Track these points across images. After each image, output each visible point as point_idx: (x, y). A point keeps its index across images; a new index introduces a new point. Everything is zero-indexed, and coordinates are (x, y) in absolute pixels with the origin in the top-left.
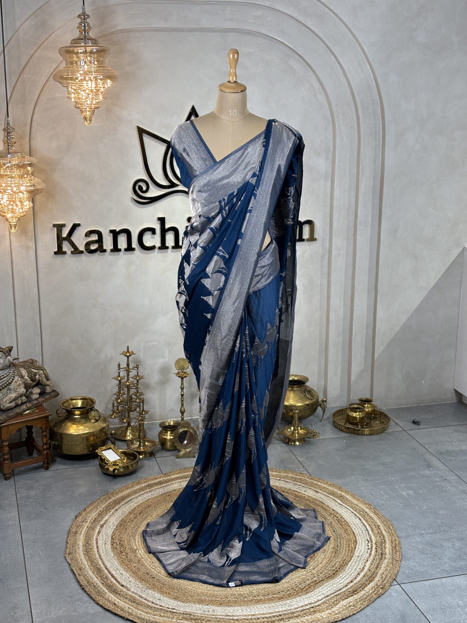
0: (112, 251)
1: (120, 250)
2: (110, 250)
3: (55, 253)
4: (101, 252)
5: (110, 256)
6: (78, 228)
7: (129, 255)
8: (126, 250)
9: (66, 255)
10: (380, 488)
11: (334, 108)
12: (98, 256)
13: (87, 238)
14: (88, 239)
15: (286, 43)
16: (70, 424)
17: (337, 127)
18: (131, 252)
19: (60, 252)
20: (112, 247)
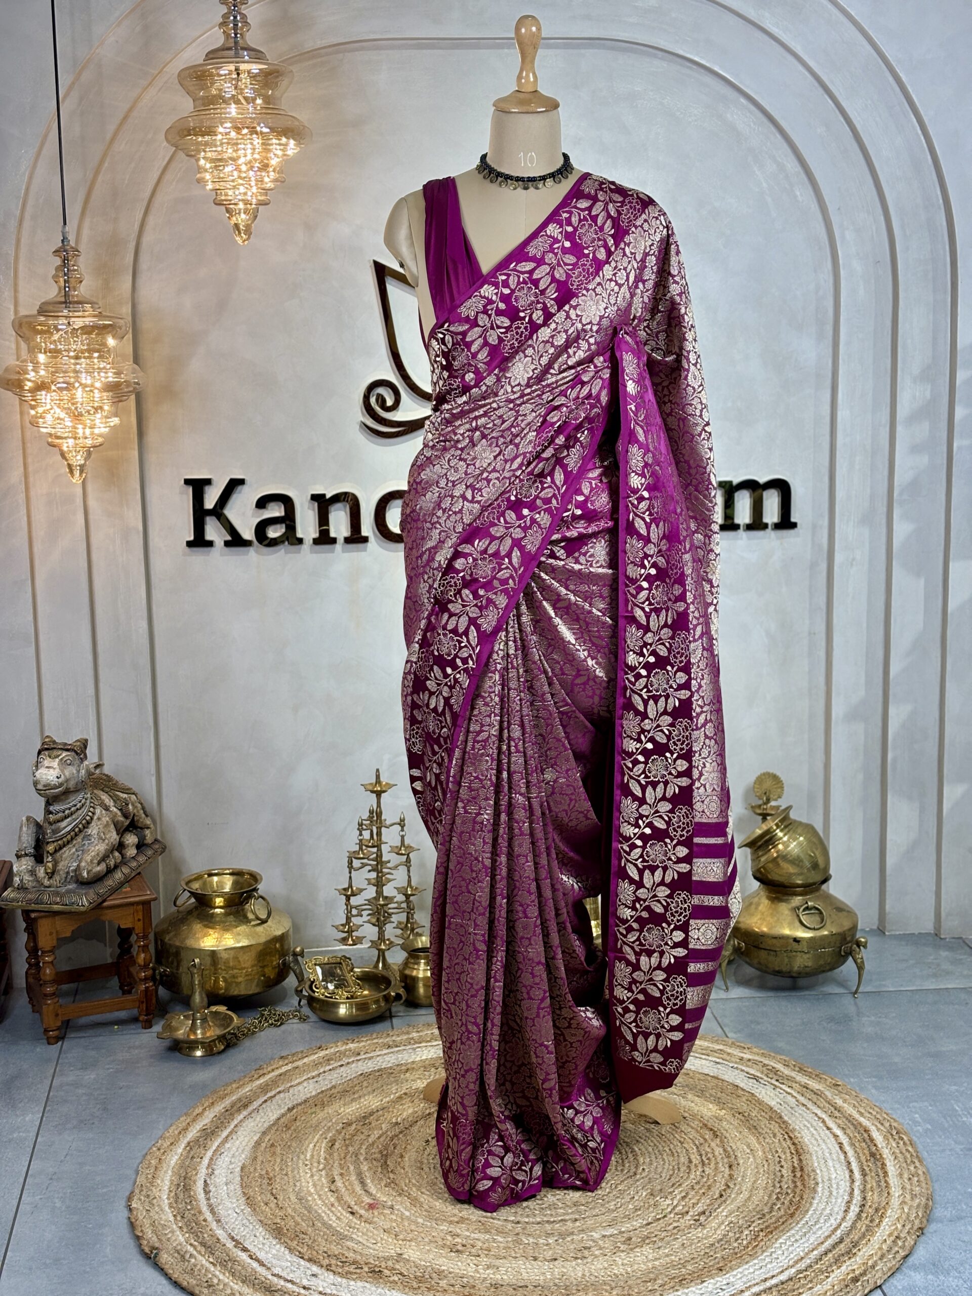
0: (316, 542)
1: (334, 541)
2: (311, 541)
3: (190, 544)
4: (291, 544)
5: (314, 555)
6: (240, 488)
7: (355, 554)
8: (348, 540)
9: (213, 549)
10: (915, 1107)
11: (834, 218)
12: (286, 553)
13: (261, 511)
14: (262, 514)
15: (716, 69)
16: (199, 926)
17: (841, 262)
18: (361, 546)
19: (199, 541)
20: (316, 535)
